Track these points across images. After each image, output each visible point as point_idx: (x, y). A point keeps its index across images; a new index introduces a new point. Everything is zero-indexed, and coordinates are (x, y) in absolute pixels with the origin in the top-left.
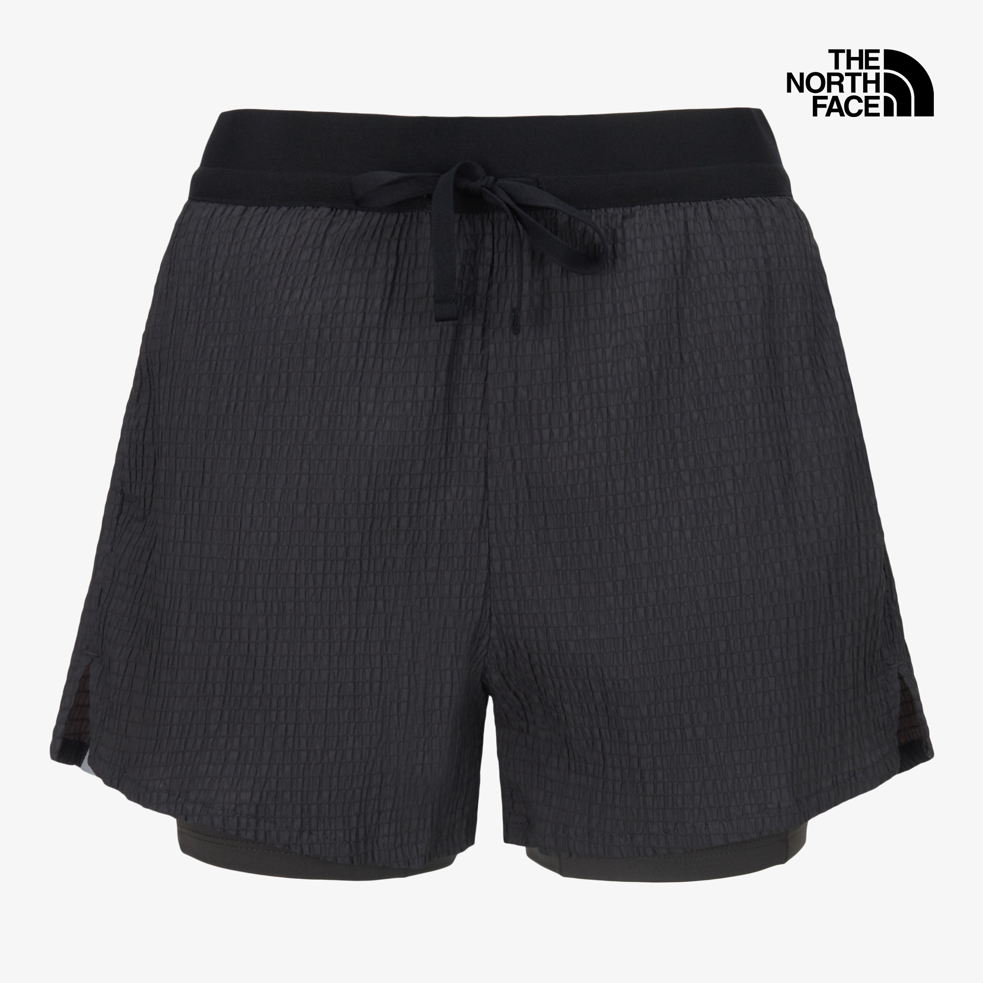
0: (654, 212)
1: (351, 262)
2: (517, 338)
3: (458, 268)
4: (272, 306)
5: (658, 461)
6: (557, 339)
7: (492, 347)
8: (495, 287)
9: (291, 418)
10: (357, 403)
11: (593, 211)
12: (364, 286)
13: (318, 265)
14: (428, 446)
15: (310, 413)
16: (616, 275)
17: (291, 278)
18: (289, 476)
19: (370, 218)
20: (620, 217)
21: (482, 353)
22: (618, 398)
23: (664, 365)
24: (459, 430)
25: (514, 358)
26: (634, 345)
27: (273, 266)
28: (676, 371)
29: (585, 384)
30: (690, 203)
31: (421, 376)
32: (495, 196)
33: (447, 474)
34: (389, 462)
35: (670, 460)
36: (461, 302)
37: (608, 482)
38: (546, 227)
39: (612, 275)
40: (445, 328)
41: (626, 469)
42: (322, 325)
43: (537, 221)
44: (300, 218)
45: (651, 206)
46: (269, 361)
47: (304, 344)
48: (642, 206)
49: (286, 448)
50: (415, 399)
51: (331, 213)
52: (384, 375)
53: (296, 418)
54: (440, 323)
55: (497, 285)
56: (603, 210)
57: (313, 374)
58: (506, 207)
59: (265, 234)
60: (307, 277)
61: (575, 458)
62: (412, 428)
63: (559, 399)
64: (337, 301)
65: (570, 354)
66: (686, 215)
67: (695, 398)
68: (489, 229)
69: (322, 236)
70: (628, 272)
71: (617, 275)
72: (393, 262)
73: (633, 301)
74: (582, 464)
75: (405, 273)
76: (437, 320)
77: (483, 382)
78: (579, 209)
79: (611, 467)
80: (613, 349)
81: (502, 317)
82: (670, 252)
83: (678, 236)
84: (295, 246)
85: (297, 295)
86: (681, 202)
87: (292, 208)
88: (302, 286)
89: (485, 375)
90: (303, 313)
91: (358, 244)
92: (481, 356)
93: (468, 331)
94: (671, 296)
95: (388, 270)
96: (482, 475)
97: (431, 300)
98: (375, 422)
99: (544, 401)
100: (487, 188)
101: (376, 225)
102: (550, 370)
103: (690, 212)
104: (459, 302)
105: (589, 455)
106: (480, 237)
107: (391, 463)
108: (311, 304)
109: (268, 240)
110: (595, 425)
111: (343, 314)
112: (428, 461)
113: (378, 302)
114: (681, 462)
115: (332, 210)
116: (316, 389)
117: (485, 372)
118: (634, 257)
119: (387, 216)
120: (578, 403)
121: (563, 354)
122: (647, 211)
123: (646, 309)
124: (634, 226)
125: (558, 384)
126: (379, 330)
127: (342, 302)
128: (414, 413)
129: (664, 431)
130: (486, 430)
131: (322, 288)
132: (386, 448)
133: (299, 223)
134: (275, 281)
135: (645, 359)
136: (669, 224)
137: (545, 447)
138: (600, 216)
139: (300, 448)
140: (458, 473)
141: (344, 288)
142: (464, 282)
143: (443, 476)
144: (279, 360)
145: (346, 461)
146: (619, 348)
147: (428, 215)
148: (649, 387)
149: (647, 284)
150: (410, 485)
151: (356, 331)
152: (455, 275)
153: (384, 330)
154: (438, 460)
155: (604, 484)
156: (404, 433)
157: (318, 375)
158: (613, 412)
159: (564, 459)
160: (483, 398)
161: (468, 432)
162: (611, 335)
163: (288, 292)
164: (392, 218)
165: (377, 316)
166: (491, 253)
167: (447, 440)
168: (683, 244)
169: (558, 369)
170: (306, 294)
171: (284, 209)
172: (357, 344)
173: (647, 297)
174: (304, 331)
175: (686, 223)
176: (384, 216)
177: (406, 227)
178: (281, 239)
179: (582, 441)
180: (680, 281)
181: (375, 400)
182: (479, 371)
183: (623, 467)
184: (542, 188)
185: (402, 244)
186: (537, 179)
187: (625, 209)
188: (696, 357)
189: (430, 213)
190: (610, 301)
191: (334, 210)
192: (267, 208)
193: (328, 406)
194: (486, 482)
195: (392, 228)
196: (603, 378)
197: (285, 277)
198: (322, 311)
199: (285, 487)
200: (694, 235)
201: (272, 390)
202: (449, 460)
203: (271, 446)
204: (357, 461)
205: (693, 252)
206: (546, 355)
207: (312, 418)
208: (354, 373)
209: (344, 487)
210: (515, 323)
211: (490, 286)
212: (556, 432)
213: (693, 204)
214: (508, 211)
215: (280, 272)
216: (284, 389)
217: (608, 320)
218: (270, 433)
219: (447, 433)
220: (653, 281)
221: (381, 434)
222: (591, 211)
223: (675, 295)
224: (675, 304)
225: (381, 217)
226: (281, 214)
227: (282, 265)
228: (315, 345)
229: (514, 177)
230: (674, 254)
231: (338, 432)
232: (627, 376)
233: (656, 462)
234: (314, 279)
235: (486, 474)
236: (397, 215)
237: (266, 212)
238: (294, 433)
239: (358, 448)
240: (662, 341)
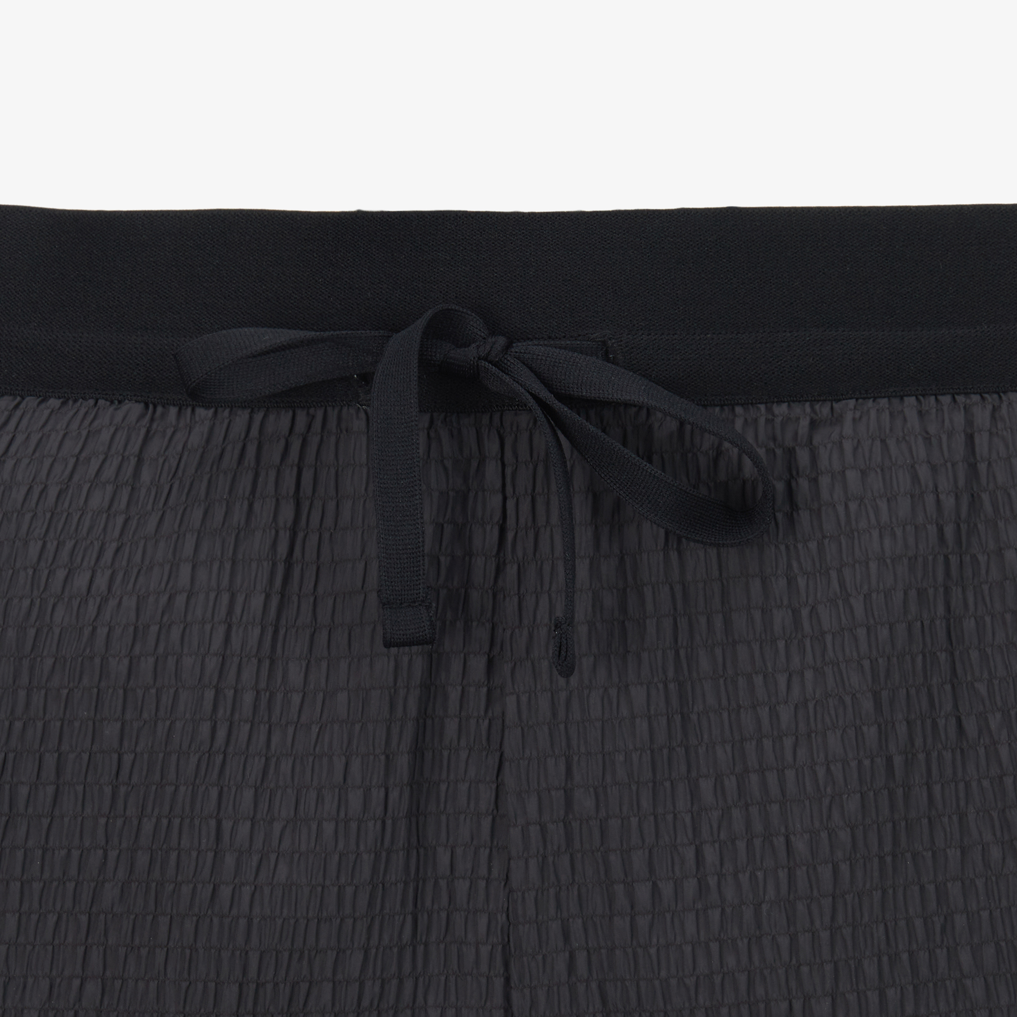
0: (891, 414)
1: (197, 514)
2: (568, 682)
3: (429, 530)
4: (26, 603)
5: (911, 954)
6: (661, 686)
7: (511, 701)
8: (511, 571)
9: (63, 852)
10: (213, 823)
11: (739, 410)
12: (228, 566)
13: (126, 521)
14: (372, 919)
15: (107, 842)
16: (796, 547)
17: (69, 545)
18: (58, 980)
19: (226, 421)
20: (804, 423)
21: (490, 714)
22: (812, 817)
23: (919, 742)
24: (443, 883)
25: (562, 726)
26: (848, 700)
27: (28, 516)
28: (948, 755)
29: (730, 784)
30: (982, 397)
31: (356, 766)
32: (507, 379)
33: (417, 979)
34: (286, 955)
35: (938, 951)
36: (438, 604)
37: (794, 1001)
38: (624, 444)
39: (787, 547)
40: (406, 659)
41: (836, 970)
42: (137, 649)
43: (604, 431)
44: (87, 422)
45: (884, 402)
46: (18, 725)
47: (95, 690)
48: (860, 401)
49: (52, 919)
50: (342, 814)
51: (146, 414)
52: (274, 760)
53: (76, 854)
54: (394, 650)
55: (515, 567)
56: (762, 407)
57: (115, 756)
58: (531, 402)
59: (13, 449)
60: (103, 544)
61: (714, 947)
62: (338, 877)
63: (670, 817)
64: (170, 598)
65: (694, 717)
66: (969, 422)
67: (995, 815)
68: (492, 447)
69: (133, 461)
70: (826, 541)
71: (800, 546)
72: (287, 513)
73: (840, 603)
74: (731, 961)
75: (313, 539)
76: (388, 645)
77: (494, 778)
78: (705, 406)
79: (799, 967)
80: (796, 707)
81: (531, 636)
82: (930, 499)
83: (949, 465)
84: (76, 478)
85: (81, 581)
86: (958, 394)
87: (71, 402)
88: (93, 563)
89: (497, 761)
90: (95, 620)
91: (211, 476)
92: (487, 722)
93: (456, 666)
94: (931, 591)
95: (277, 532)
96: (499, 983)
97: (373, 598)
98: (254, 864)
99: (634, 821)
100: (490, 362)
101: (243, 437)
102: (649, 752)
103: (982, 416)
104: (434, 605)
105: (746, 941)
106: (474, 464)
107: (291, 956)
108: (112, 603)
109: (18, 461)
110: (760, 874)
111: (182, 626)
112: (373, 951)
113: (257, 602)
114: (965, 957)
115: (147, 407)
116: (123, 790)
117: (498, 754)
118: (841, 509)
119: (265, 416)
120: (715, 826)
121: (678, 718)
122: (873, 413)
123: (872, 621)
124: (841, 443)
125: (668, 784)
126: (259, 661)
127: (181, 600)
128: (341, 846)
129: (922, 888)
130: (503, 884)
131: (135, 571)
132: (279, 922)
133: (84, 433)
134: (34, 549)
135: (874, 729)
136: (928, 439)
137: (643, 922)
138: (756, 420)
139: (84, 919)
140: (443, 978)
141: (185, 571)
142: (442, 559)
143: (409, 985)
144: (40, 724)
145: (188, 952)
146: (811, 706)
147: (362, 415)
148: (886, 792)
149: (873, 566)
150: (333, 1005)
151: (212, 664)
152: (423, 546)
153: (272, 662)
154: (395, 950)
155: (784, 1006)
156: (319, 889)
157: (128, 758)
158: (800, 845)
159: (688, 949)
160: (495, 811)
161: (462, 887)
162: (790, 675)
163: (61, 574)
164: (280, 422)
165: (257, 631)
166: (499, 497)
167: (415, 905)
168: (961, 483)
169: (665, 751)
170: (101, 582)
171: (54, 403)
172: (213, 692)
173: (874, 595)
174: (97, 661)
175: (970, 438)
176: (258, 417)
177: (314, 440)
178: (47, 463)
179: (728, 910)
180: (954, 560)
181: (254, 817)
182: (484, 753)
183: (829, 968)
184: (614, 362)
185: (307, 476)
186: (604, 343)
187: (817, 407)
188: (993, 726)
189: (366, 412)
190: (785, 602)
191: (151, 407)
192: (19, 398)
193: (148, 826)
194: (507, 998)
195: (282, 442)
196: (775, 771)
197: (55, 543)
198: (137, 621)
199: (47, 1006)
200: (989, 464)
201: (24, 791)
202: (420, 949)
203: (17, 915)
204: (213, 951)
205: (985, 497)
206: (638, 721)
207: (112, 855)
208: (207, 755)
209: (184, 1007)
210: (563, 653)
211: (499, 570)
212: (667, 889)
213: (990, 400)
214: (538, 412)
215: (44, 530)
216: (51, 790)
217: (781, 644)
218: (15, 886)
219: (416, 890)
220: (888, 561)
221: (267, 891)
222: (733, 410)
223: (941, 590)
224: (941, 610)
225: (251, 418)
226: (46, 412)
227: (48, 515)
228: (121, 692)
229: (550, 338)
230: (938, 501)
231: (172, 886)
232: (832, 768)
233: (905, 956)
234: (118, 550)
235: (508, 980)
236: (291, 413)
237: (17, 407)
238: (71, 886)
239: (216, 921)
240: (913, 691)
